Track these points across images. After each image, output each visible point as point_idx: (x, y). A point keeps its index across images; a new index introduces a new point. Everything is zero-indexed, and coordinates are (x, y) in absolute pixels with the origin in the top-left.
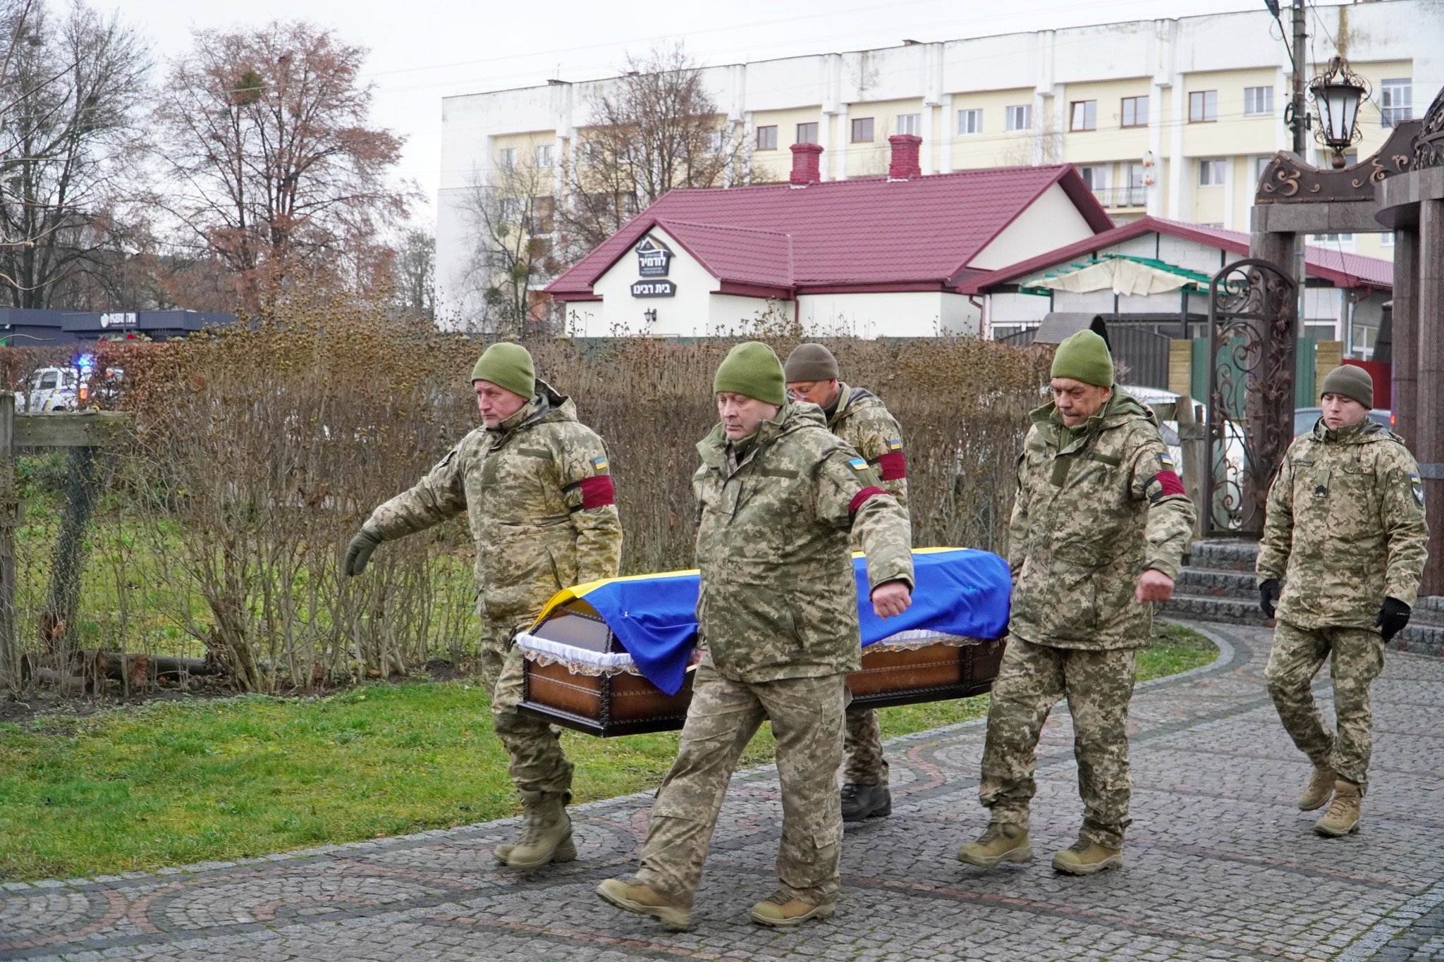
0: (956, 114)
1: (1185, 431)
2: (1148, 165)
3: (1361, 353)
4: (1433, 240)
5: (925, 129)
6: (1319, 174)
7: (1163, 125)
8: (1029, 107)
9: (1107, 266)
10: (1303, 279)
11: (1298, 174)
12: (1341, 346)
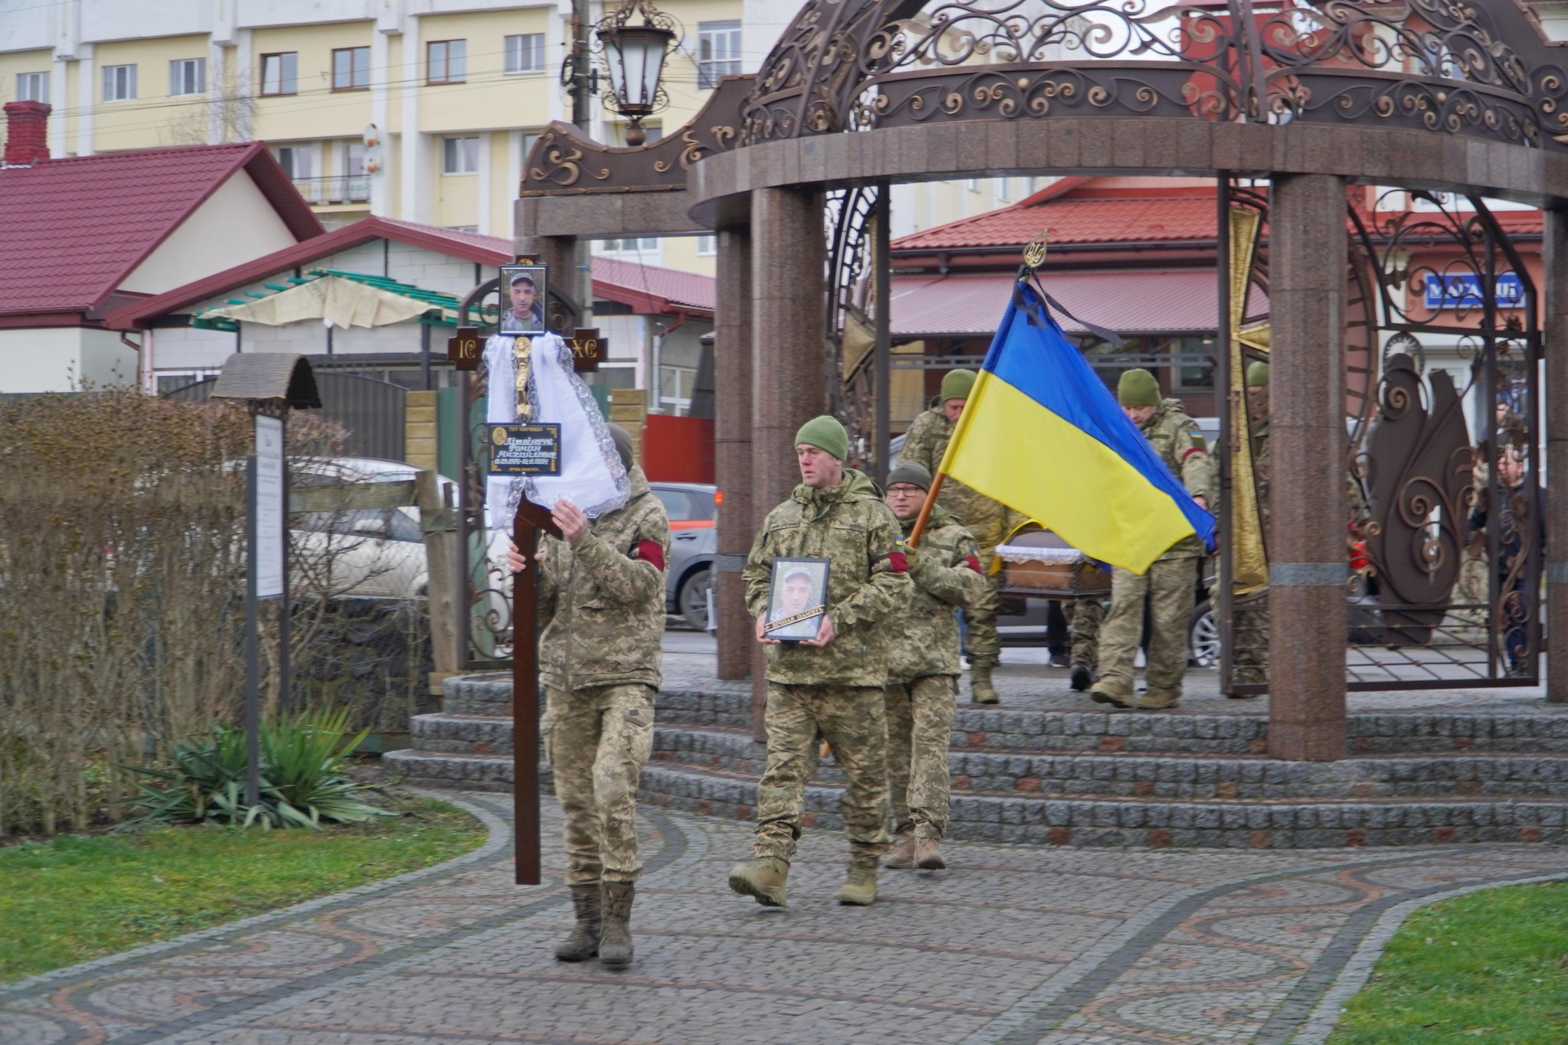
0: (99, 72)
1: (430, 520)
2: (371, 144)
3: (672, 406)
4: (771, 244)
5: (56, 97)
6: (607, 153)
7: (392, 87)
8: (202, 61)
9: (316, 287)
10: (589, 303)
11: (578, 154)
12: (644, 396)
